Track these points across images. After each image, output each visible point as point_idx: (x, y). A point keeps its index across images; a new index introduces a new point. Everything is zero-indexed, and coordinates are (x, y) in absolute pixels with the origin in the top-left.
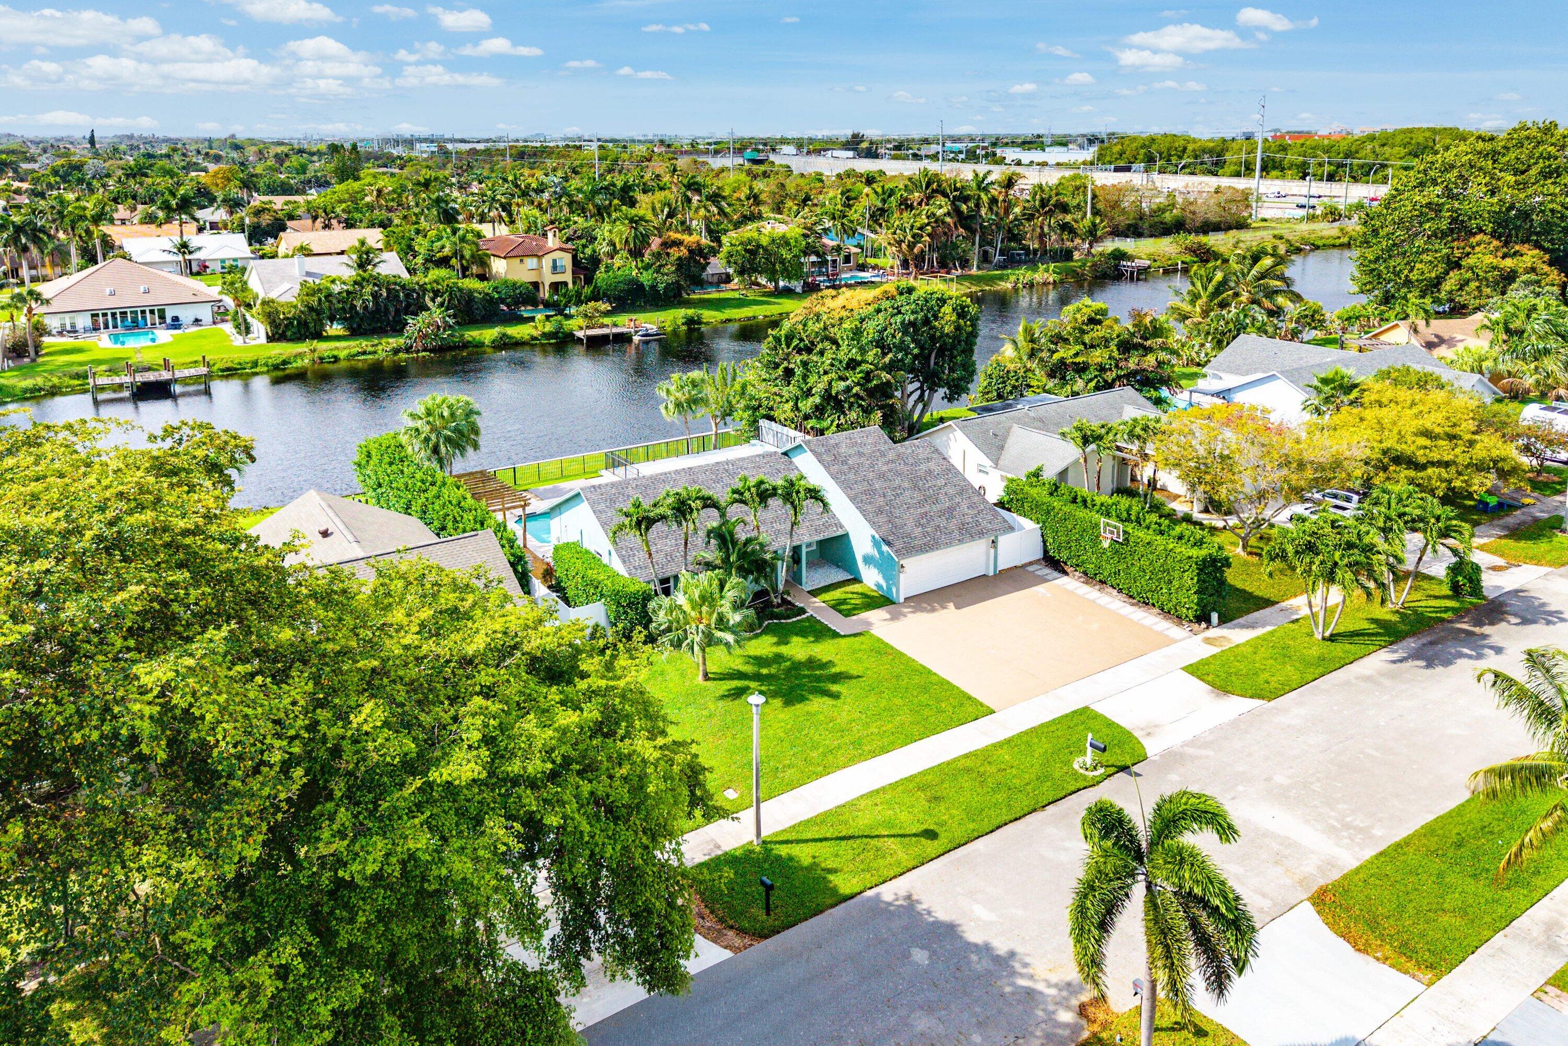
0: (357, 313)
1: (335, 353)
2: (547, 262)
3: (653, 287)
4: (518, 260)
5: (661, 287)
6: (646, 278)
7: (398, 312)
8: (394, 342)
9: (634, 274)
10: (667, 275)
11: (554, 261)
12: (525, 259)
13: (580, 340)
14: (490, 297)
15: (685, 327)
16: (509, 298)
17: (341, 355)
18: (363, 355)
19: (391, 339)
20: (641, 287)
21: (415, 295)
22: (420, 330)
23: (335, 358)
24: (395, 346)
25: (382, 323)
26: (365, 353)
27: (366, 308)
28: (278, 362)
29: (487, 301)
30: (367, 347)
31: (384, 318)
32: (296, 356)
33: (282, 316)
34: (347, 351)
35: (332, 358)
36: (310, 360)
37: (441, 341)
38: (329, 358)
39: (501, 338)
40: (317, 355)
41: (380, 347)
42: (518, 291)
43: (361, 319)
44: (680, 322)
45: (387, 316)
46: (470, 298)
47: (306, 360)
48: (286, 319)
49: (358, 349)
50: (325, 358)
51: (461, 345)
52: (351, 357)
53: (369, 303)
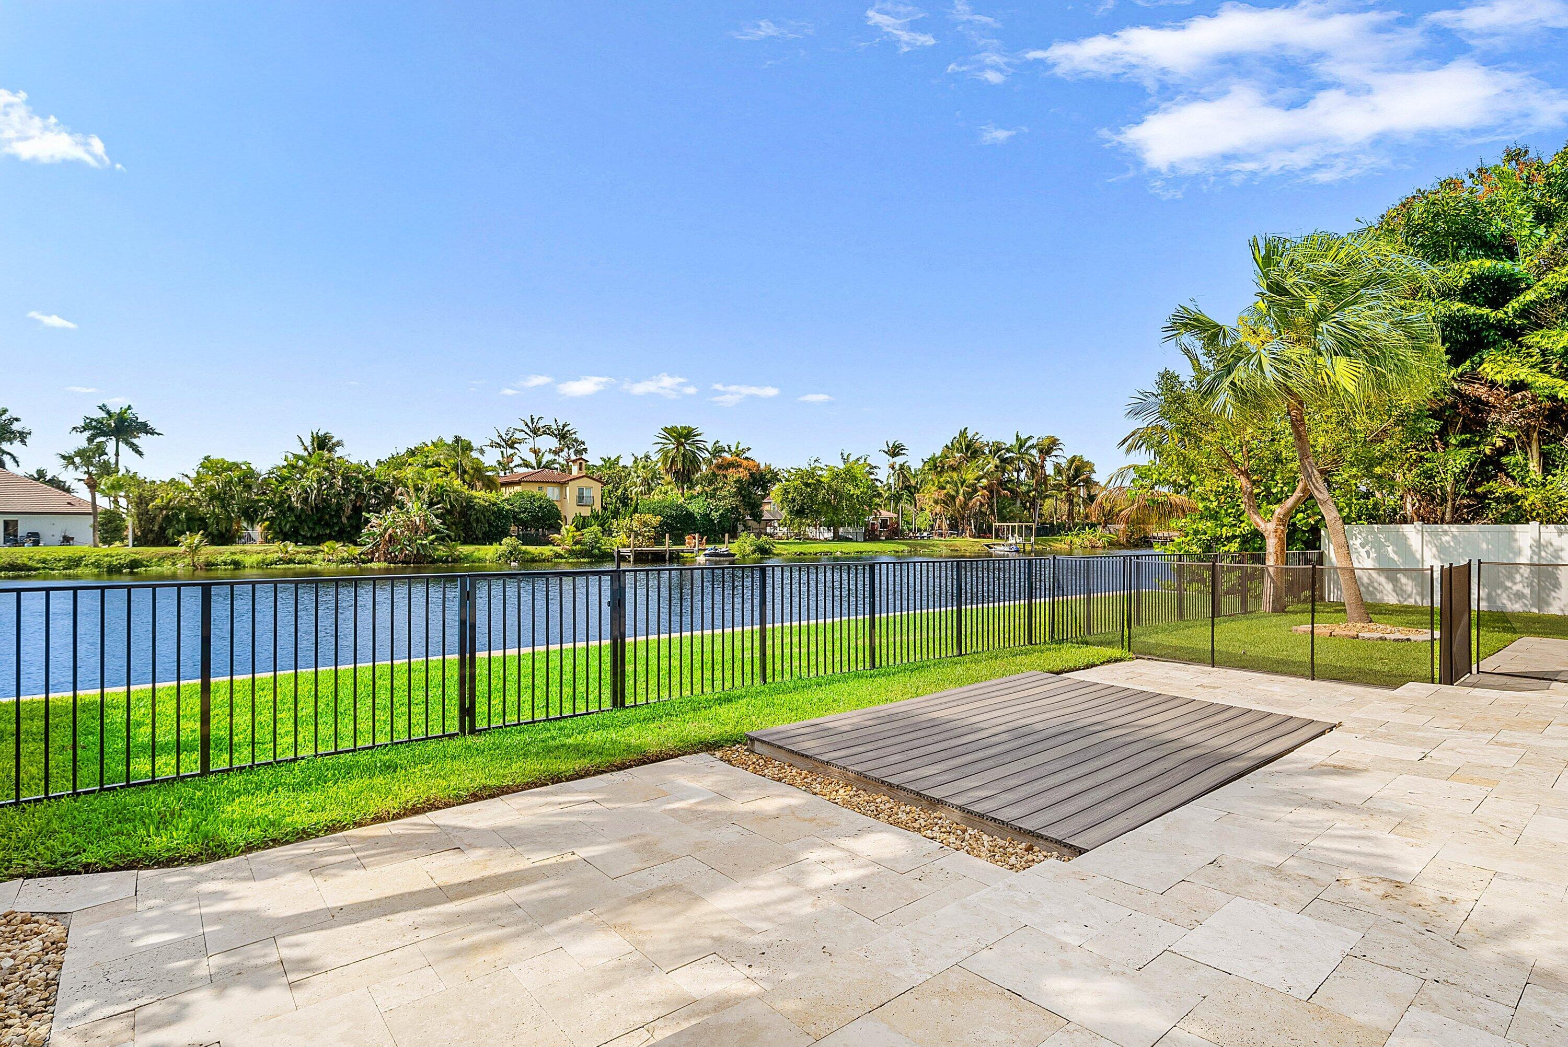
0: (291, 509)
1: (237, 557)
2: (572, 489)
3: (706, 516)
4: (536, 486)
5: (715, 515)
6: (696, 508)
8: (342, 550)
9: (681, 503)
10: (724, 497)
11: (581, 490)
12: (544, 486)
14: (498, 508)
15: (755, 555)
16: (524, 512)
17: (248, 560)
18: (288, 563)
19: (338, 545)
20: (690, 515)
21: (387, 490)
22: (386, 530)
23: (237, 564)
24: (345, 555)
25: (332, 528)
26: (291, 561)
27: (306, 500)
28: (122, 562)
29: (494, 512)
30: (298, 553)
31: (335, 521)
32: (163, 558)
33: (158, 501)
34: (260, 557)
35: (230, 564)
36: (189, 565)
37: (418, 549)
38: (226, 564)
39: (511, 552)
40: (202, 559)
41: (320, 556)
42: (537, 504)
43: (298, 517)
44: (749, 549)
45: (341, 518)
46: (469, 505)
47: (180, 565)
48: (166, 507)
49: (281, 555)
50: (217, 565)
51: (450, 559)
52: (264, 564)
53: (312, 491)
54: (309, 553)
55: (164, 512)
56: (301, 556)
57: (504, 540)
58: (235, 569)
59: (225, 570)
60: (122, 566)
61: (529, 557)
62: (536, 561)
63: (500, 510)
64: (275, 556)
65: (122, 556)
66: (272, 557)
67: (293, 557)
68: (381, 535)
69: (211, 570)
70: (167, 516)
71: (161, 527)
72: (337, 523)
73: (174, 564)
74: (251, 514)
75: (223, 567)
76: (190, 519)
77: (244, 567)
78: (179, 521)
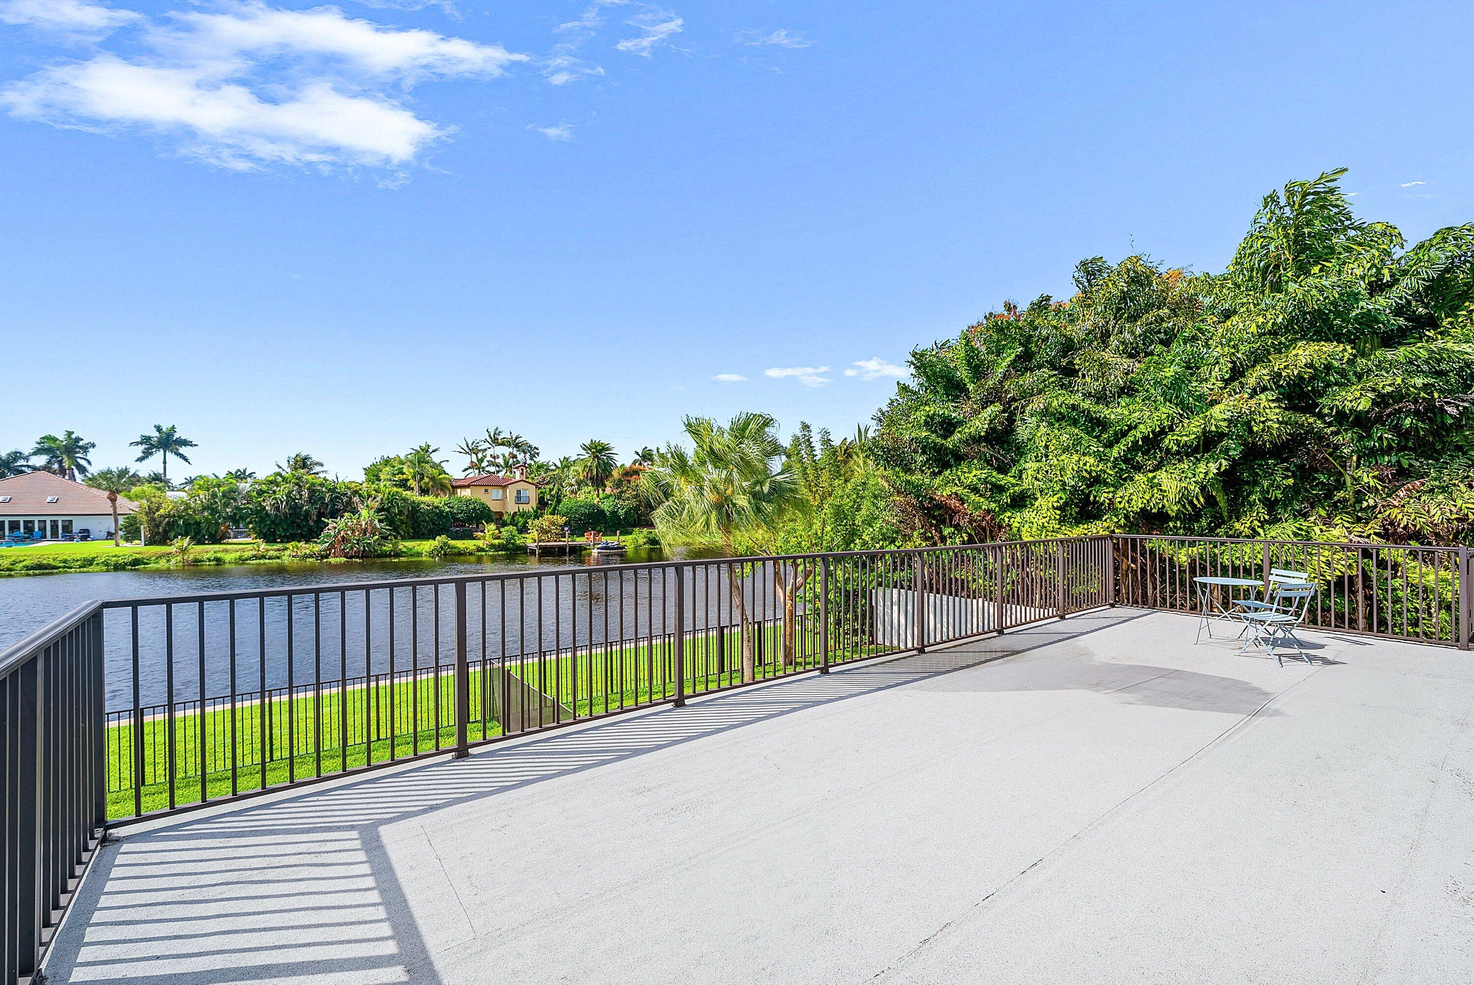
0: (267, 515)
2: (511, 492)
3: (614, 513)
4: (483, 489)
5: (621, 512)
6: (606, 506)
7: (321, 515)
8: (305, 548)
9: (596, 502)
10: (628, 499)
11: (519, 492)
12: (489, 488)
13: (533, 552)
14: (440, 510)
15: (646, 546)
16: (461, 513)
17: (228, 557)
18: (260, 559)
19: (302, 544)
20: (601, 512)
21: (345, 499)
22: (339, 532)
23: (219, 561)
24: (308, 552)
25: (302, 529)
26: (264, 557)
27: (277, 508)
28: (126, 561)
29: (436, 514)
30: (268, 550)
31: (304, 523)
32: (160, 557)
33: (162, 512)
34: (238, 554)
35: (213, 560)
36: (180, 562)
37: (364, 547)
38: (210, 560)
39: (441, 547)
40: (191, 557)
41: (287, 553)
42: (471, 507)
43: (273, 522)
44: (641, 541)
45: (308, 521)
46: (415, 509)
47: (173, 561)
48: (169, 516)
49: (254, 553)
50: (203, 561)
51: (392, 554)
52: (242, 561)
53: (282, 502)
54: (278, 550)
55: (167, 519)
56: (271, 553)
57: (438, 538)
58: (217, 565)
59: (209, 565)
60: (126, 564)
61: (456, 550)
62: (462, 554)
63: (442, 512)
64: (251, 553)
65: (127, 557)
66: (246, 554)
67: (265, 554)
68: (335, 537)
69: (197, 565)
70: (168, 522)
71: (165, 530)
72: (306, 525)
73: (168, 561)
74: (236, 519)
75: (207, 563)
76: (187, 524)
77: (224, 563)
78: (178, 526)
